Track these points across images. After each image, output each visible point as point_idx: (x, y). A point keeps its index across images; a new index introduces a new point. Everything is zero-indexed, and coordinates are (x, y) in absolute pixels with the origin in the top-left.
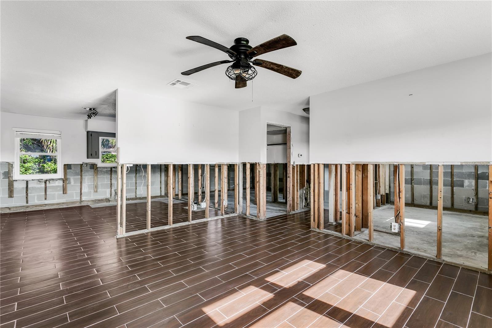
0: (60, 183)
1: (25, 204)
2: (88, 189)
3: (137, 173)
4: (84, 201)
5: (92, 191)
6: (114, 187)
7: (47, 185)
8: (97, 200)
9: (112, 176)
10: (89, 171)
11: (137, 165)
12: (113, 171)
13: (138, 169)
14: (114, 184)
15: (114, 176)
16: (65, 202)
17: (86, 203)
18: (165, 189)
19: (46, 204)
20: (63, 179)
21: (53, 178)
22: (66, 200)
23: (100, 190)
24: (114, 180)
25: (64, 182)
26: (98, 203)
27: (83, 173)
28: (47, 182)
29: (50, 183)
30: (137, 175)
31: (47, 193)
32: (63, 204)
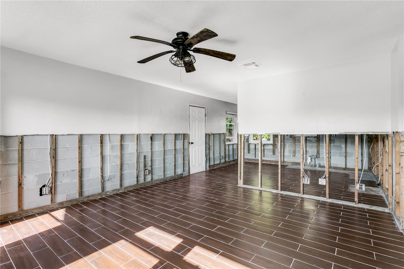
0: (271, 147)
1: (254, 158)
2: (288, 153)
3: (331, 143)
4: (285, 162)
5: (292, 155)
6: (309, 154)
7: (265, 148)
8: (295, 163)
9: (307, 144)
10: (289, 139)
11: (331, 135)
12: (308, 140)
13: (332, 138)
14: (309, 151)
15: (309, 144)
16: (274, 160)
17: (287, 163)
18: (368, 163)
19: (264, 159)
20: (272, 144)
21: (268, 144)
22: (275, 159)
23: (297, 155)
24: (309, 148)
25: (273, 146)
26: (295, 166)
27: (285, 140)
28: (265, 146)
29: (266, 146)
30: (332, 144)
31: (265, 153)
32: (273, 162)
